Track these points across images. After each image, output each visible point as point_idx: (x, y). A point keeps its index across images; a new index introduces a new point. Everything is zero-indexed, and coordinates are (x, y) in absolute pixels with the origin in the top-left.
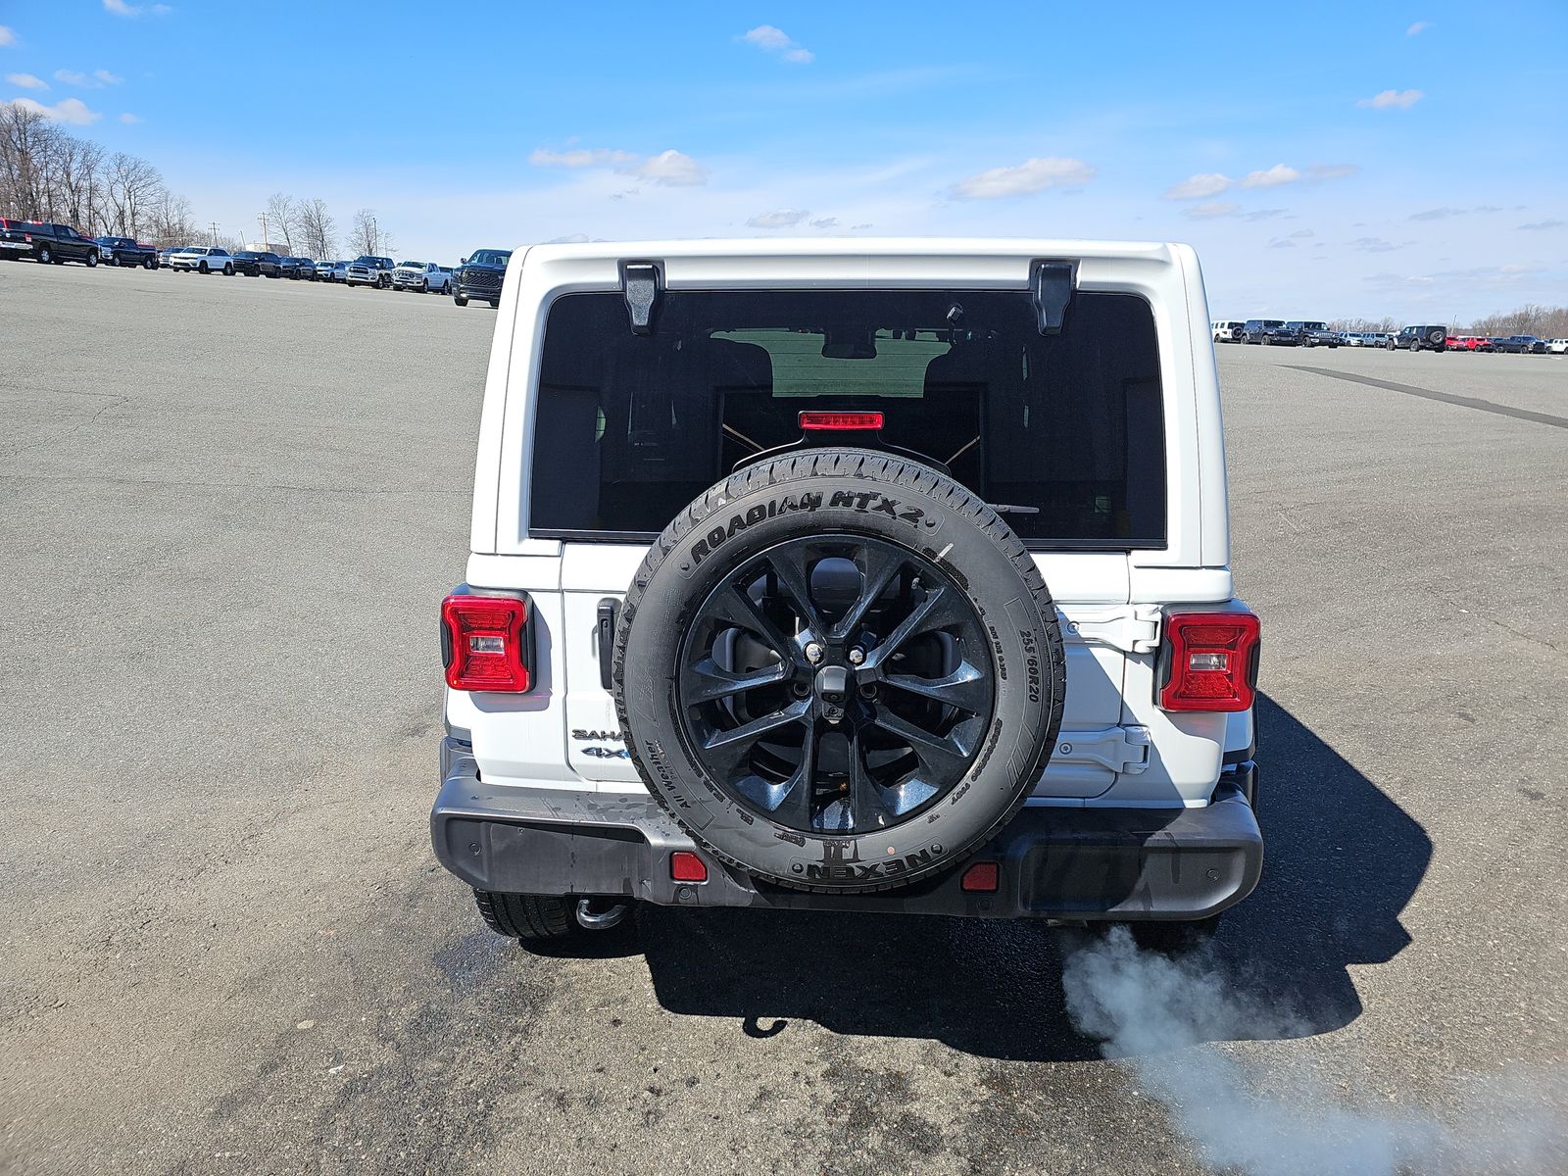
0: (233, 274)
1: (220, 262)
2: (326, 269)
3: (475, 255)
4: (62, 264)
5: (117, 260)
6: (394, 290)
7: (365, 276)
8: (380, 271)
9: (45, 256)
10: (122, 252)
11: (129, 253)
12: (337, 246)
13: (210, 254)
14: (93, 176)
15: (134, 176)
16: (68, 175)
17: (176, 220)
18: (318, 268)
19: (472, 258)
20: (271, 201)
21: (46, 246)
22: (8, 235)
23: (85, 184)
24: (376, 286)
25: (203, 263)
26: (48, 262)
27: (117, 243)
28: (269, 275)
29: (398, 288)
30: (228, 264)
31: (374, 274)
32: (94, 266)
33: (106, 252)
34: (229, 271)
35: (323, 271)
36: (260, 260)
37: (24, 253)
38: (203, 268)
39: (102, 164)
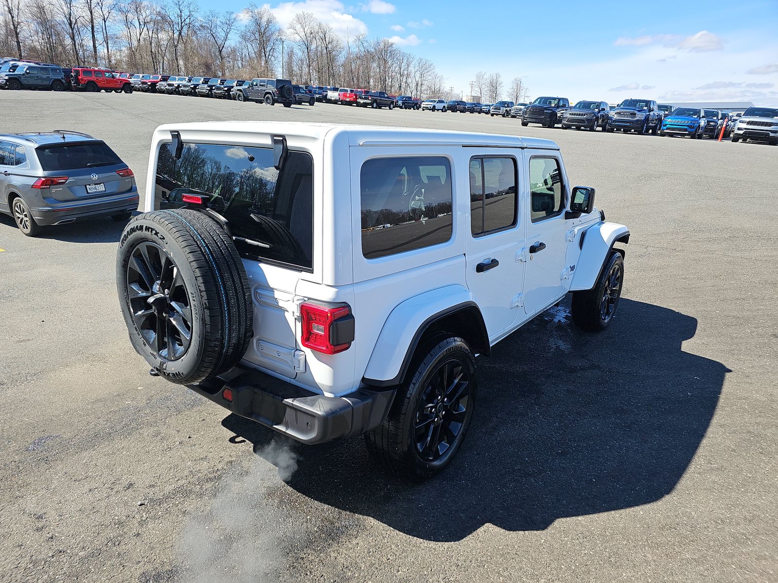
0: (446, 111)
1: (440, 106)
2: (487, 107)
3: (537, 100)
4: (381, 109)
5: (403, 106)
6: (511, 117)
7: (499, 111)
8: (507, 108)
9: (375, 105)
10: (406, 103)
11: (409, 103)
12: (502, 96)
13: (437, 103)
14: (409, 69)
15: (425, 68)
16: (400, 69)
17: (438, 86)
18: (483, 107)
19: (535, 102)
20: (477, 75)
21: (375, 101)
22: (363, 97)
23: (406, 72)
24: (503, 116)
25: (434, 106)
26: (376, 108)
27: (404, 99)
28: (461, 112)
29: (513, 117)
30: (444, 107)
31: (503, 110)
32: (392, 109)
33: (400, 103)
34: (444, 110)
35: (484, 108)
36: (458, 105)
37: (368, 104)
38: (434, 109)
39: (413, 63)
